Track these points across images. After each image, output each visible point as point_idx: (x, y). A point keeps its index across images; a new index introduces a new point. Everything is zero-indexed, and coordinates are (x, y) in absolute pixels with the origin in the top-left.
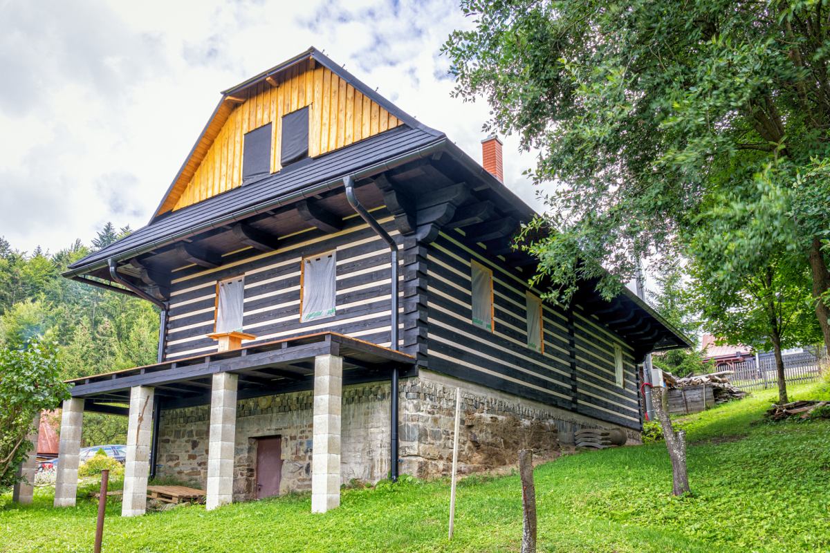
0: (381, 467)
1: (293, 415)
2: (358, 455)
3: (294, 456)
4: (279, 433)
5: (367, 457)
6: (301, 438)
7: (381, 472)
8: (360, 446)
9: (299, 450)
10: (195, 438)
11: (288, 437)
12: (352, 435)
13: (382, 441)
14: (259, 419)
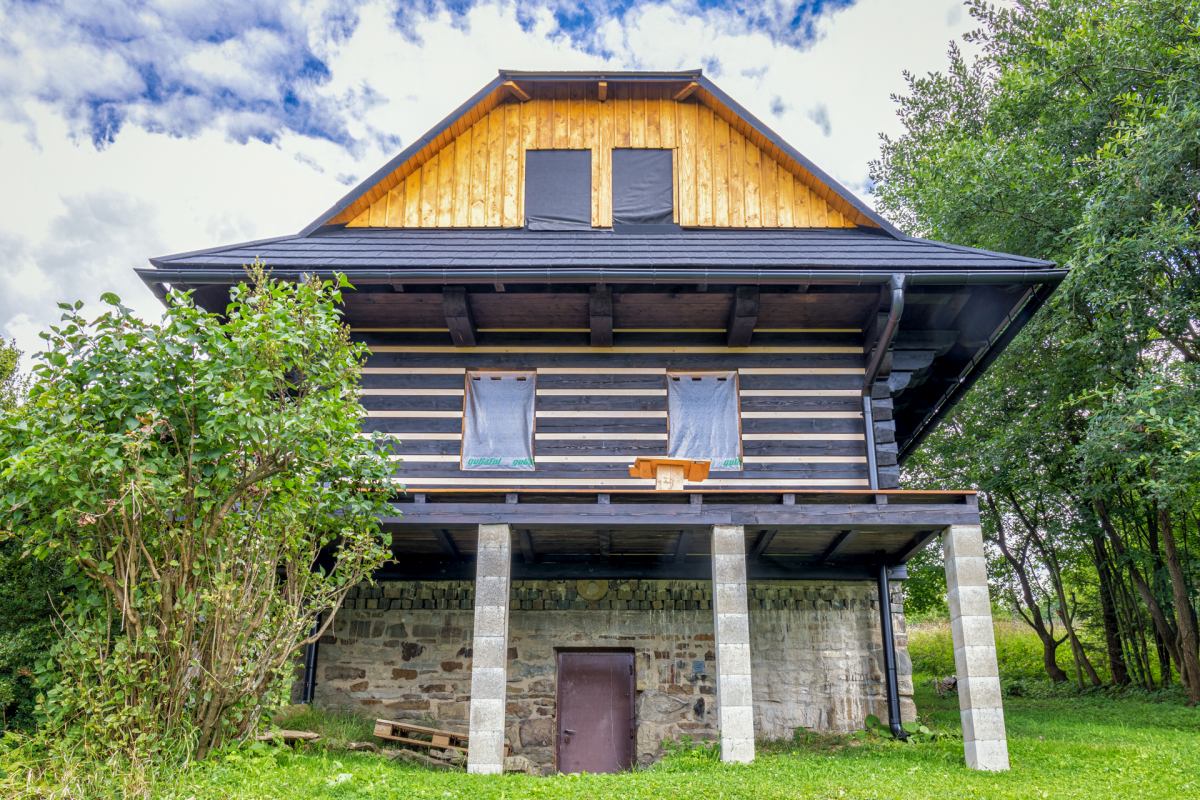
0: (849, 711)
1: (658, 617)
2: (803, 690)
3: (667, 686)
4: (630, 644)
5: (822, 695)
6: (678, 655)
7: (850, 718)
8: (805, 677)
9: (679, 675)
10: (411, 639)
11: (652, 653)
12: (788, 658)
13: (847, 670)
14: (580, 619)
